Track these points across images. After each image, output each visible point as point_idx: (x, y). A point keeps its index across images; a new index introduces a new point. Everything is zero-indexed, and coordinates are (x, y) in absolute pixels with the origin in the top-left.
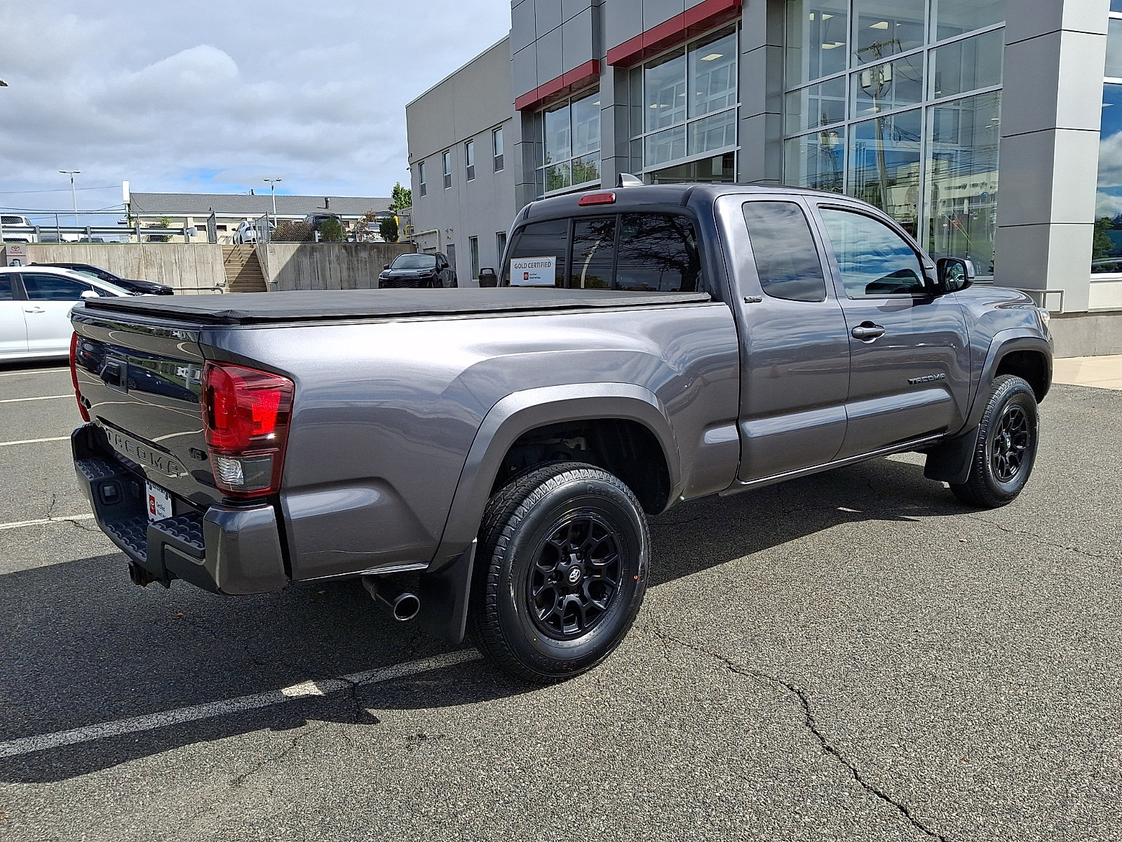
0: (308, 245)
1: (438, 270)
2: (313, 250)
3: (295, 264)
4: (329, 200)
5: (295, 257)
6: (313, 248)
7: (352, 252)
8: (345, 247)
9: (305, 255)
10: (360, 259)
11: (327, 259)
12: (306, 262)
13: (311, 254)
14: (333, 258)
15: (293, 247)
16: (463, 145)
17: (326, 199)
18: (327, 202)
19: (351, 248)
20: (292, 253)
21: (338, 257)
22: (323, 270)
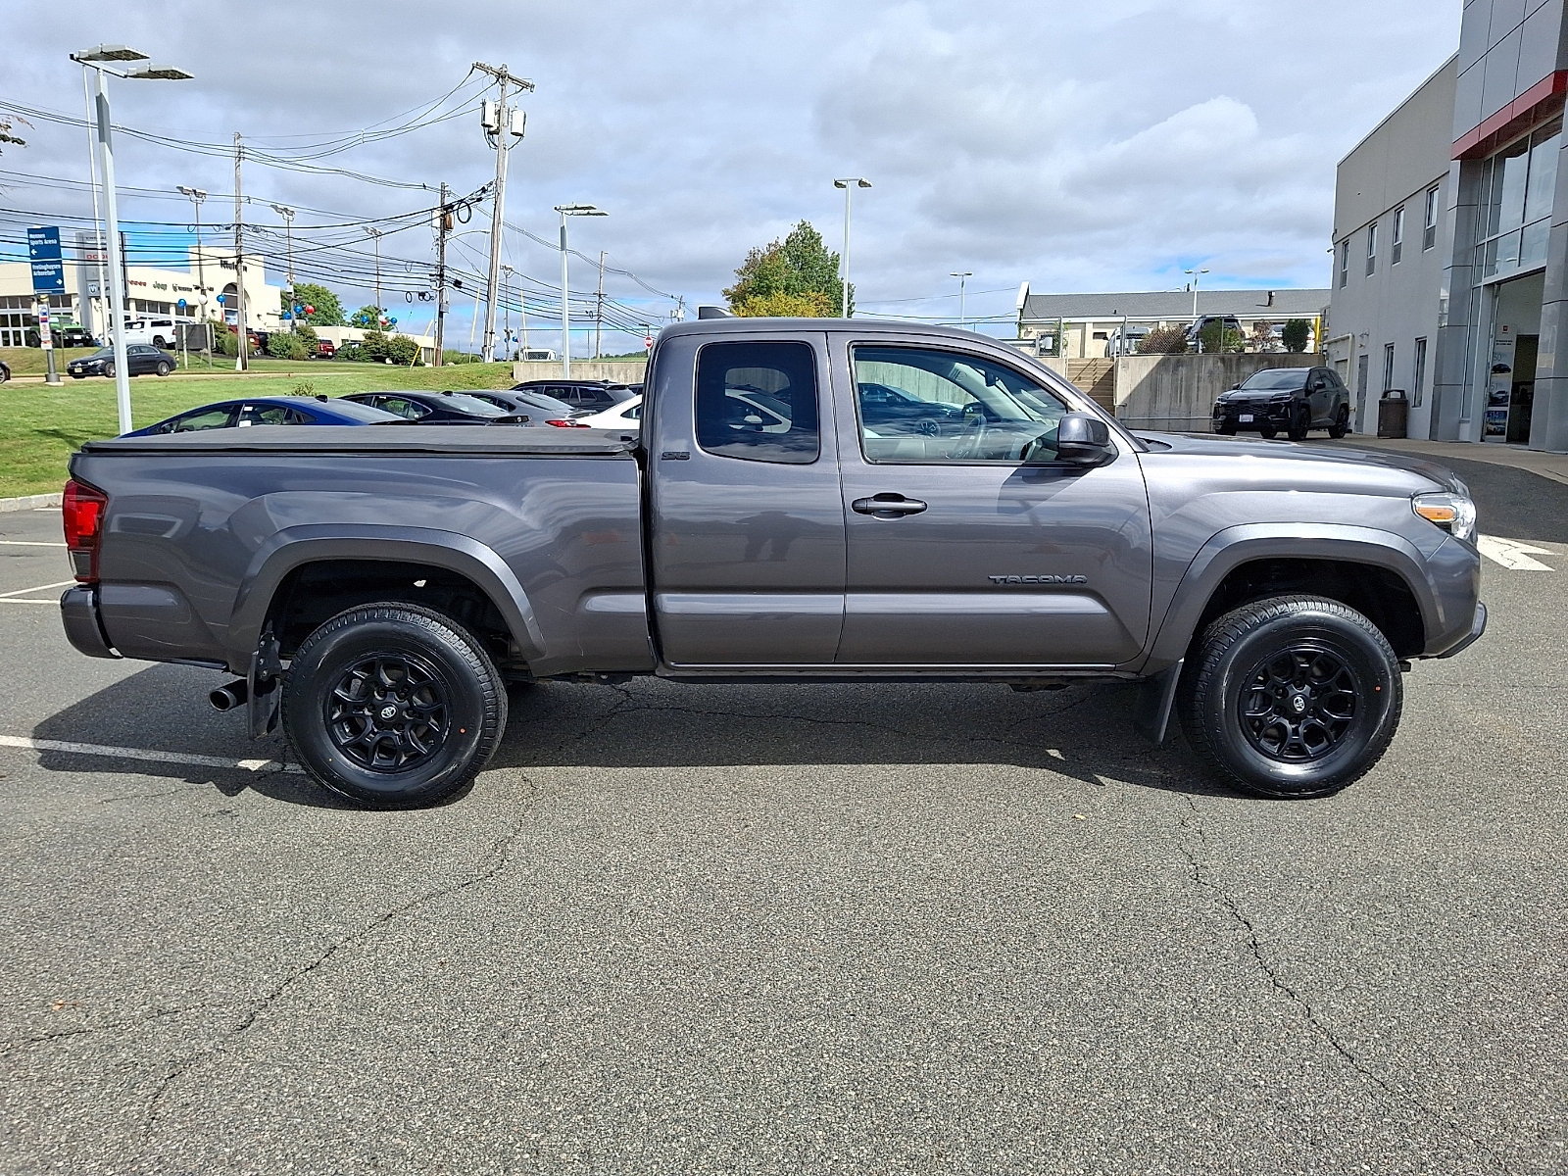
0: (1173, 358)
1: (1308, 392)
2: (1179, 364)
3: (1152, 383)
4: (1273, 294)
5: (1154, 375)
6: (1178, 361)
7: (1231, 367)
8: (1223, 360)
9: (1167, 370)
10: (1242, 375)
11: (1196, 375)
12: (1167, 379)
13: (1176, 368)
14: (1204, 374)
15: (1154, 360)
16: (1392, 214)
17: (1270, 293)
18: (1271, 296)
19: (1231, 360)
20: (1151, 368)
21: (1211, 373)
22: (1189, 389)
